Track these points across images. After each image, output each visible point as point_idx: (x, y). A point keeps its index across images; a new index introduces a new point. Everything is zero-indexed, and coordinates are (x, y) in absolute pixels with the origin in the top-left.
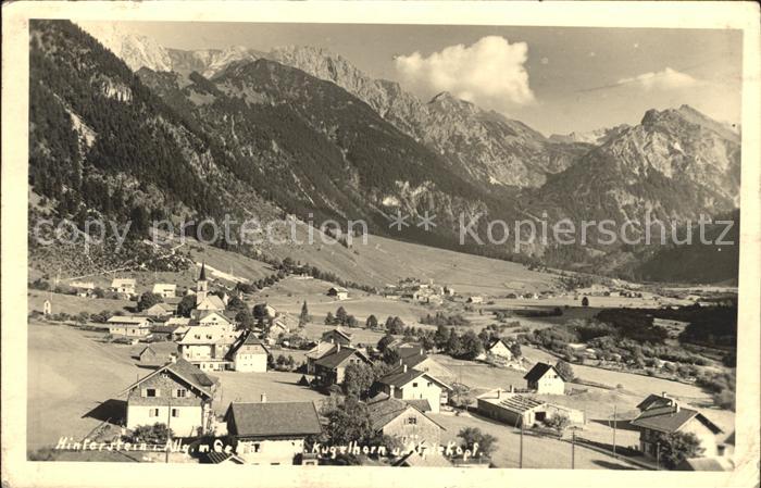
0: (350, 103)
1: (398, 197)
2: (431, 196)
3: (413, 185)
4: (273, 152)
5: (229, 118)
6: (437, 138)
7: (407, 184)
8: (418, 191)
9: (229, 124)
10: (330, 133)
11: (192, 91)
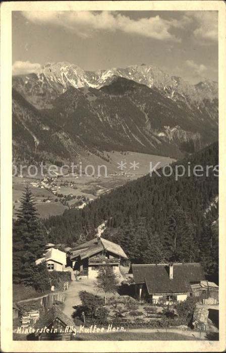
0: (151, 93)
1: (165, 133)
2: (178, 131)
3: (171, 128)
4: (116, 119)
5: (101, 106)
6: (197, 101)
7: (169, 127)
8: (173, 130)
9: (101, 108)
10: (142, 107)
11: (89, 96)
